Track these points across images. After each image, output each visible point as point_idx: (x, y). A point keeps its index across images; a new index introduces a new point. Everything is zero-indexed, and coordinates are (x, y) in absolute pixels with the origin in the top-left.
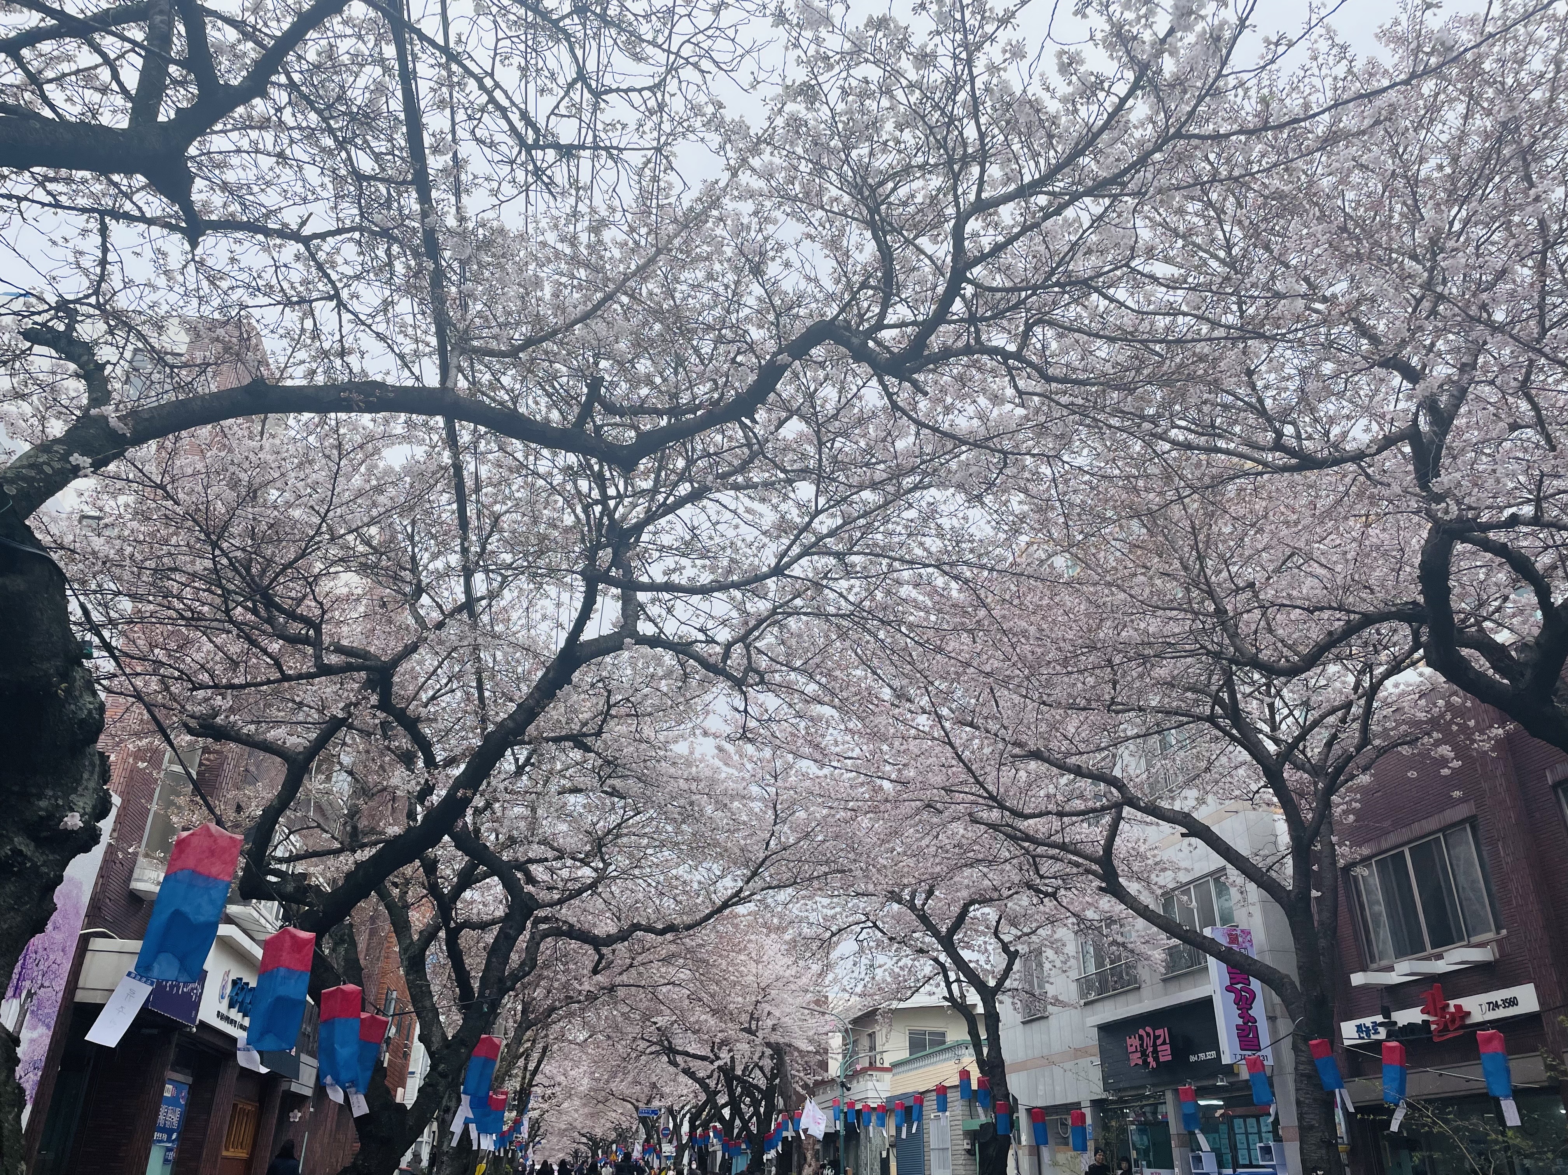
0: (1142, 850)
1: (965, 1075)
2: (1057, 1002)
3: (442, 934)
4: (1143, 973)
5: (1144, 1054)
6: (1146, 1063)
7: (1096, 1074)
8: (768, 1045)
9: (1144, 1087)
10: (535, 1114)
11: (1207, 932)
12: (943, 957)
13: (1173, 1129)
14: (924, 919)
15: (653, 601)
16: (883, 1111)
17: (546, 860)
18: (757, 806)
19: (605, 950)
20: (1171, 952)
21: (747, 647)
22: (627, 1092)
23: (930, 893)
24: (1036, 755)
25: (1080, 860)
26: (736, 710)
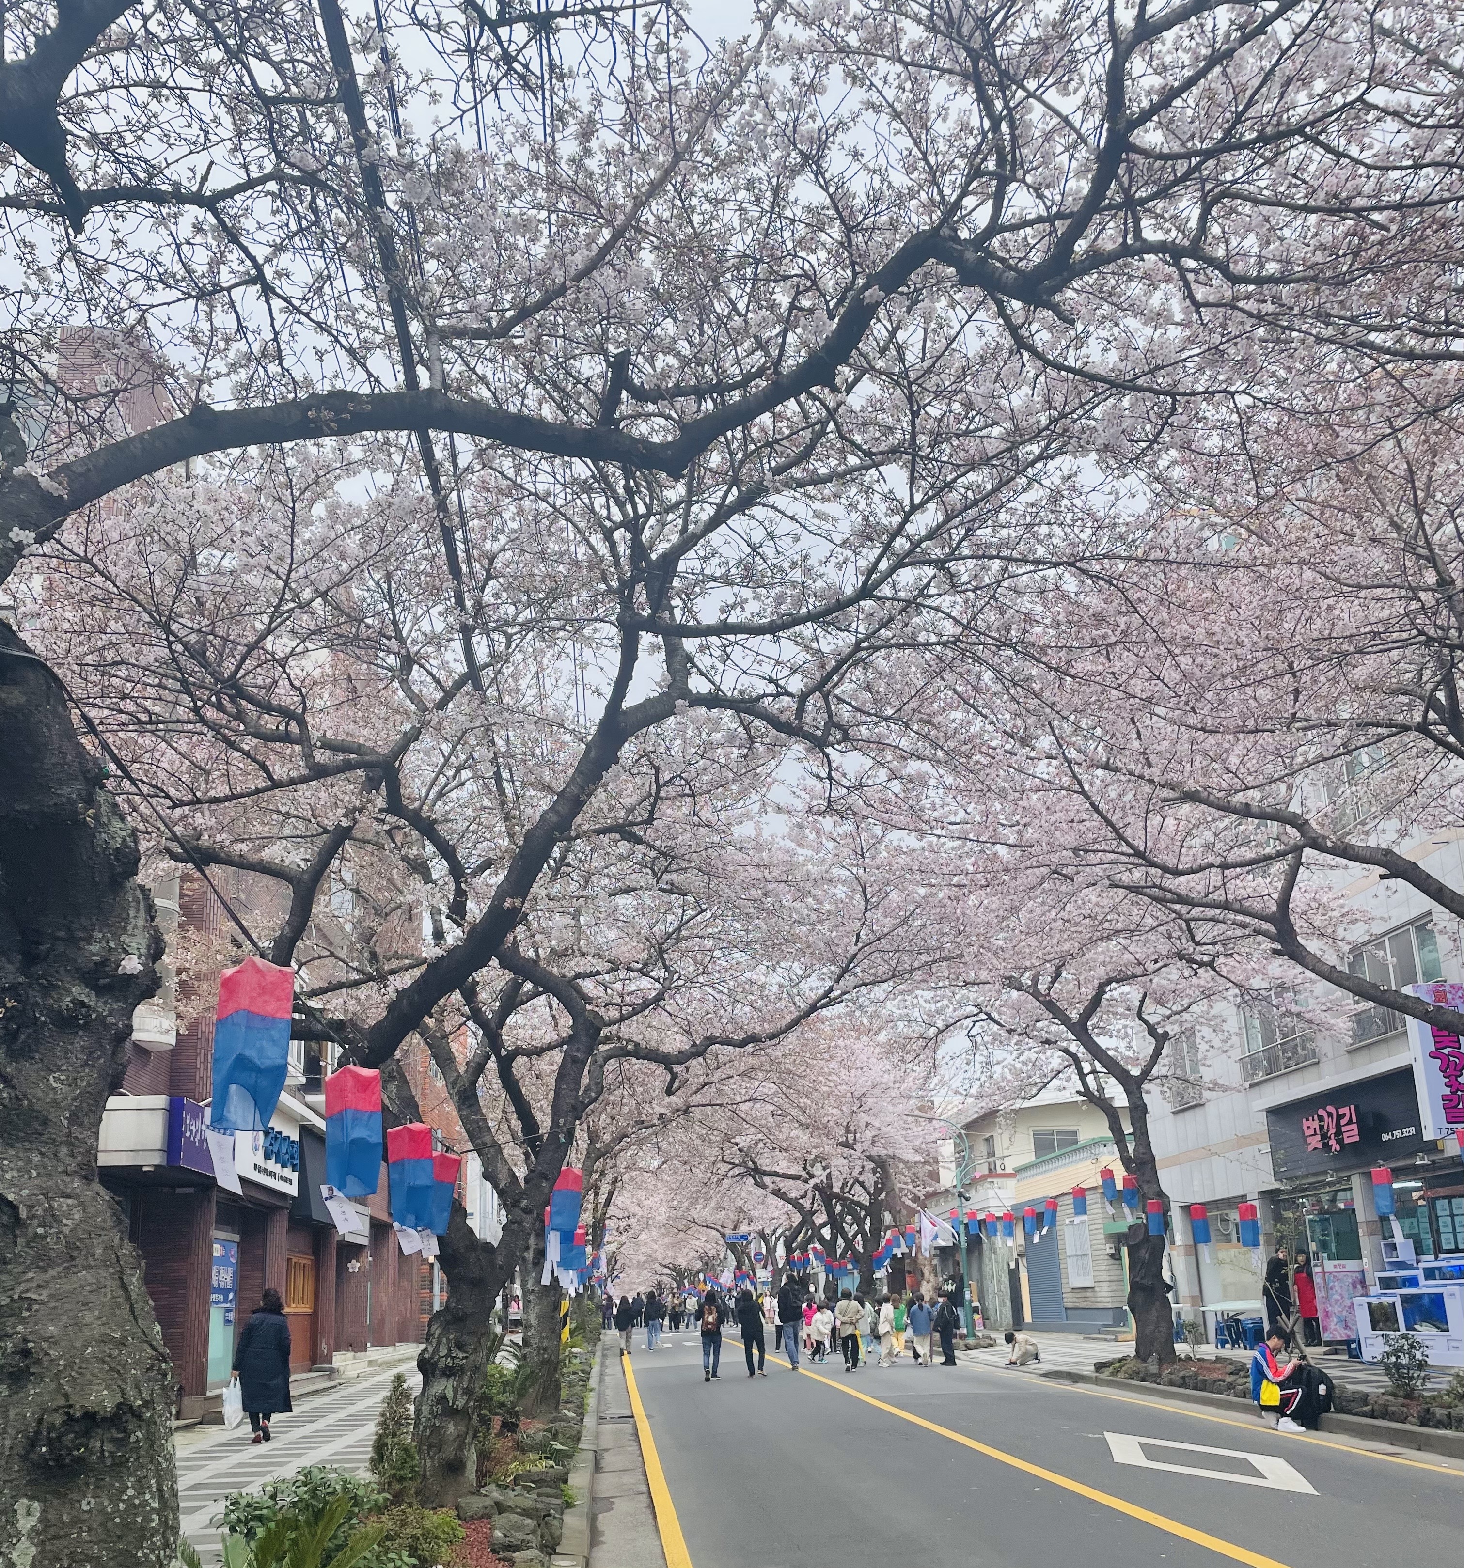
0: (1325, 900)
1: (1107, 1175)
2: (1216, 1086)
3: (492, 1065)
4: (1323, 1045)
5: (1324, 1137)
6: (1327, 1147)
7: (1267, 1163)
8: (870, 1158)
9: (1325, 1173)
10: (613, 1247)
11: (1407, 990)
12: (1074, 1047)
13: (1360, 1217)
14: (1050, 1005)
15: (702, 649)
16: (1009, 1220)
17: (598, 973)
18: (841, 891)
19: (677, 1068)
20: (1360, 1019)
21: (826, 697)
22: (711, 1219)
23: (1057, 976)
24: (1192, 797)
25: (1248, 919)
26: (818, 777)
